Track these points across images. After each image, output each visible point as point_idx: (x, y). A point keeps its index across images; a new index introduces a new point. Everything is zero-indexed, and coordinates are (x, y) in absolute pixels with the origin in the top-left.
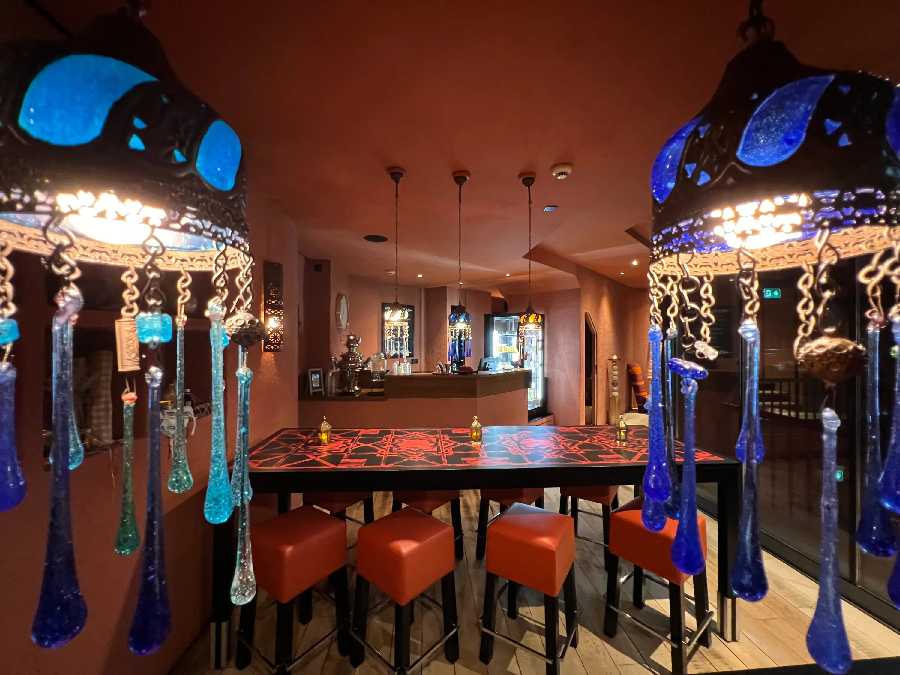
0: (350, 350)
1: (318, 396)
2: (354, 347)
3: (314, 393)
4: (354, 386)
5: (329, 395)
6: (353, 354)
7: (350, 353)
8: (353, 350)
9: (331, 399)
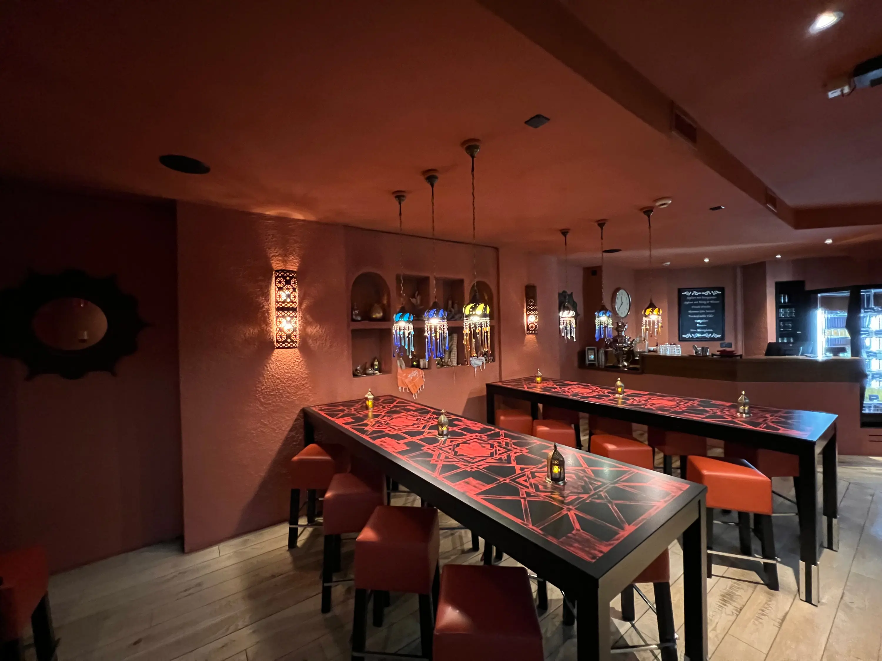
0: (618, 334)
1: (592, 366)
2: (622, 331)
3: (589, 364)
4: (622, 361)
5: (600, 367)
6: (622, 336)
7: (619, 336)
8: (622, 333)
9: (602, 370)
